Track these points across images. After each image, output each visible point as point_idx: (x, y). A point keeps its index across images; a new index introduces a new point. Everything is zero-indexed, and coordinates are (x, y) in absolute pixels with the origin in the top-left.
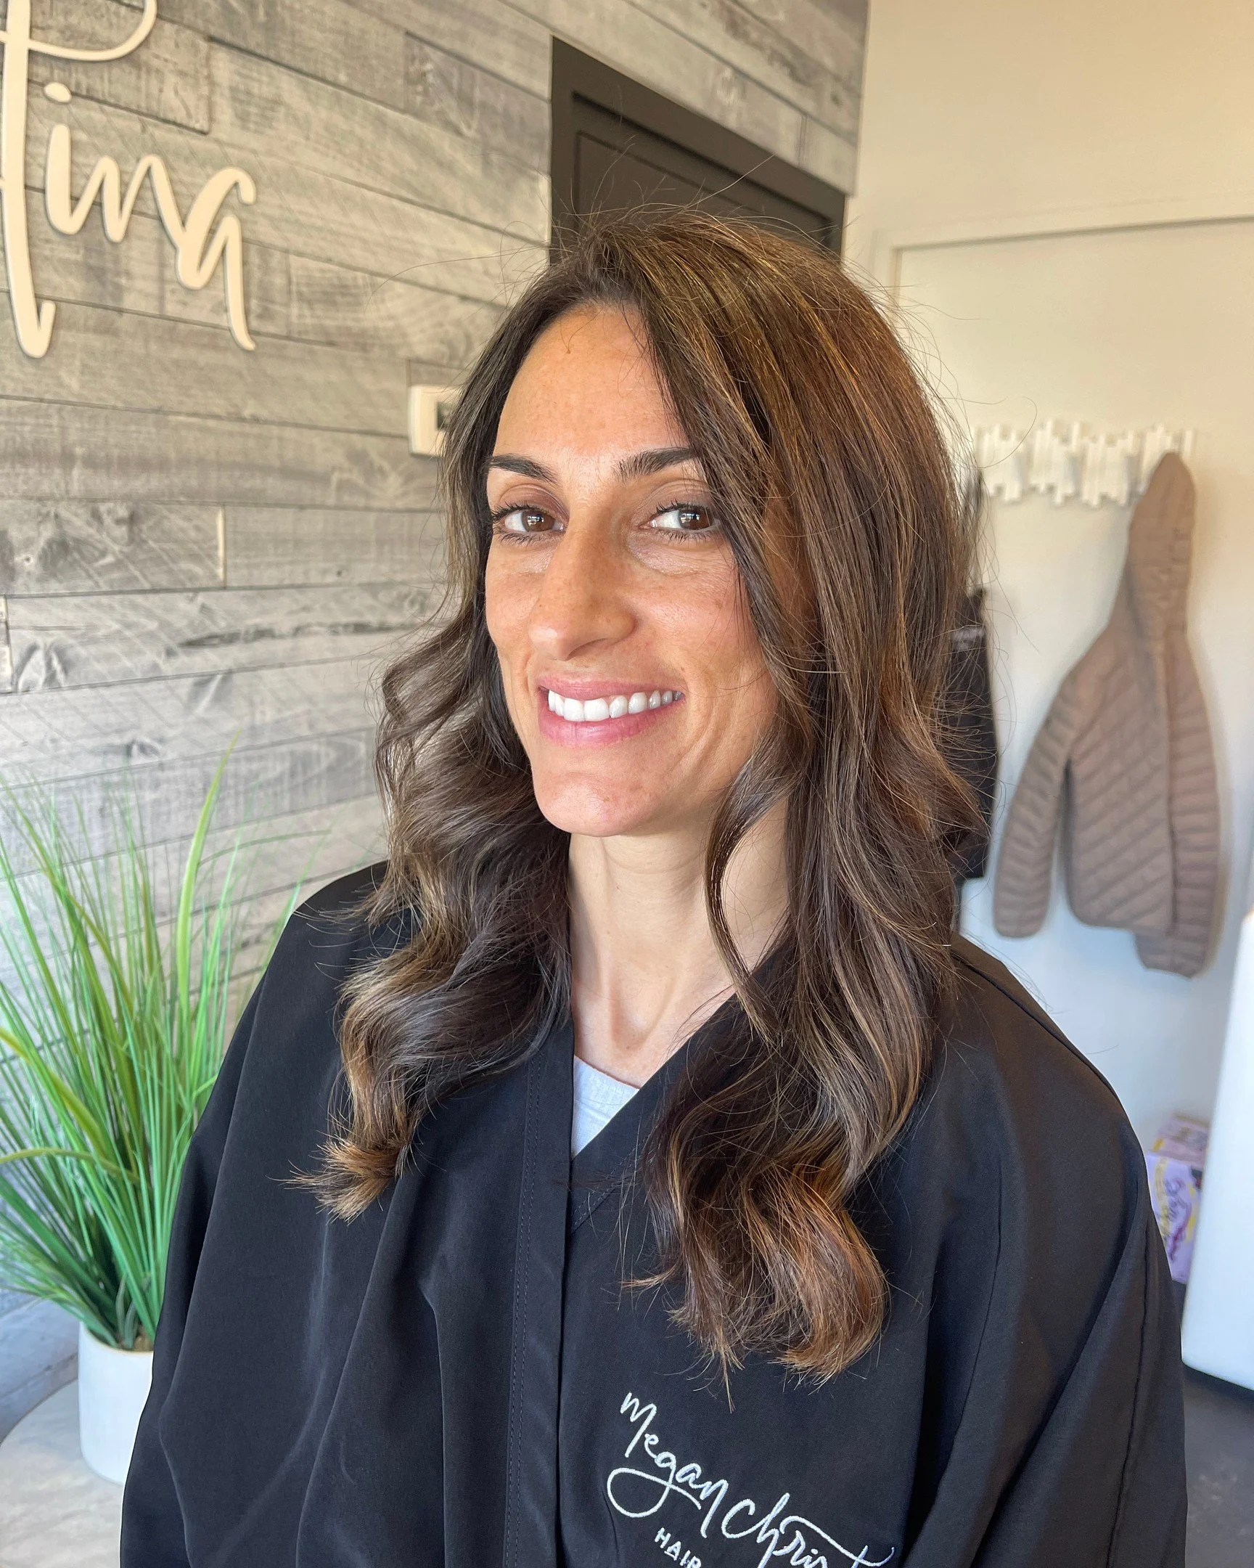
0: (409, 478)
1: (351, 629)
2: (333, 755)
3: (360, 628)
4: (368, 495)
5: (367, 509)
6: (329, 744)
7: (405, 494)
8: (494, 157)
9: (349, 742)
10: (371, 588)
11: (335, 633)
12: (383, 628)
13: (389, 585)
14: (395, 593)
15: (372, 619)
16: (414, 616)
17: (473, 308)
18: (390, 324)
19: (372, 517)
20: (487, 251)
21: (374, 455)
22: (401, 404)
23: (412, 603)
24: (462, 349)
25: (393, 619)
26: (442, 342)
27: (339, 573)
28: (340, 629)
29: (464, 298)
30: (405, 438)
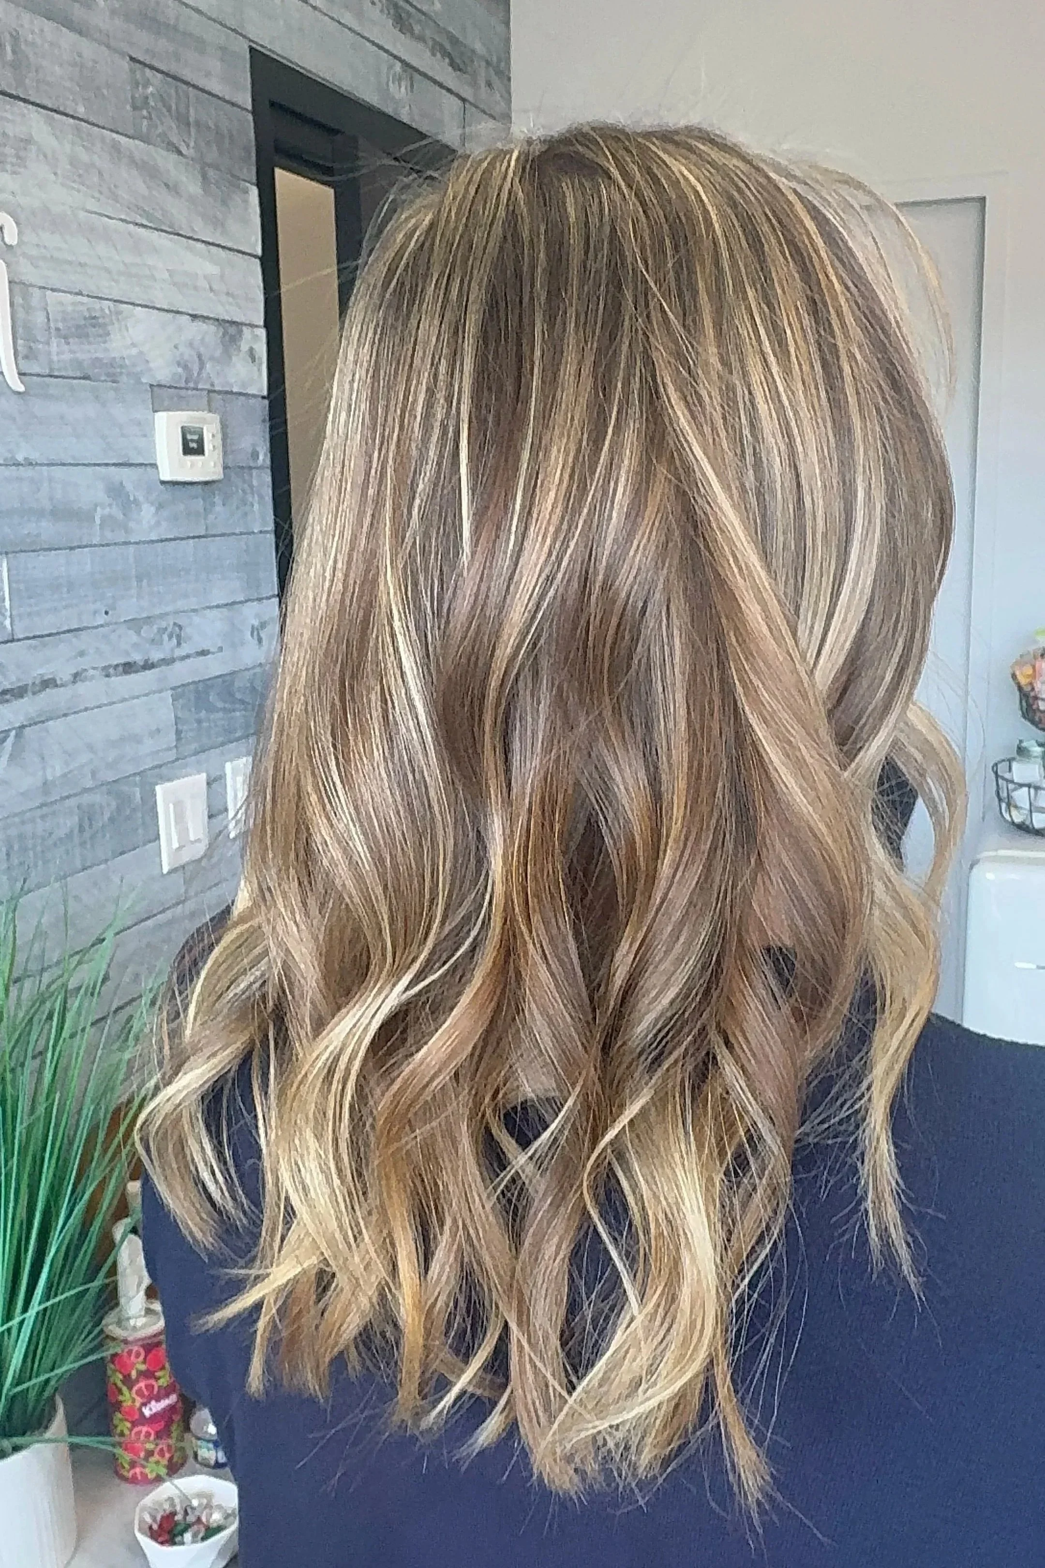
0: (160, 507)
1: (121, 669)
2: (114, 804)
3: (128, 668)
4: (127, 531)
5: (126, 543)
6: (109, 793)
7: (158, 523)
8: (211, 173)
9: (125, 788)
10: (135, 624)
11: (108, 676)
12: (148, 666)
13: (148, 620)
14: (155, 627)
15: (137, 657)
16: (172, 650)
17: (203, 326)
18: (134, 351)
19: (131, 549)
20: (212, 269)
21: (129, 487)
22: (147, 432)
23: (170, 637)
24: (196, 368)
25: (156, 655)
26: (179, 364)
27: (106, 613)
28: (111, 671)
29: (194, 317)
30: (154, 466)
